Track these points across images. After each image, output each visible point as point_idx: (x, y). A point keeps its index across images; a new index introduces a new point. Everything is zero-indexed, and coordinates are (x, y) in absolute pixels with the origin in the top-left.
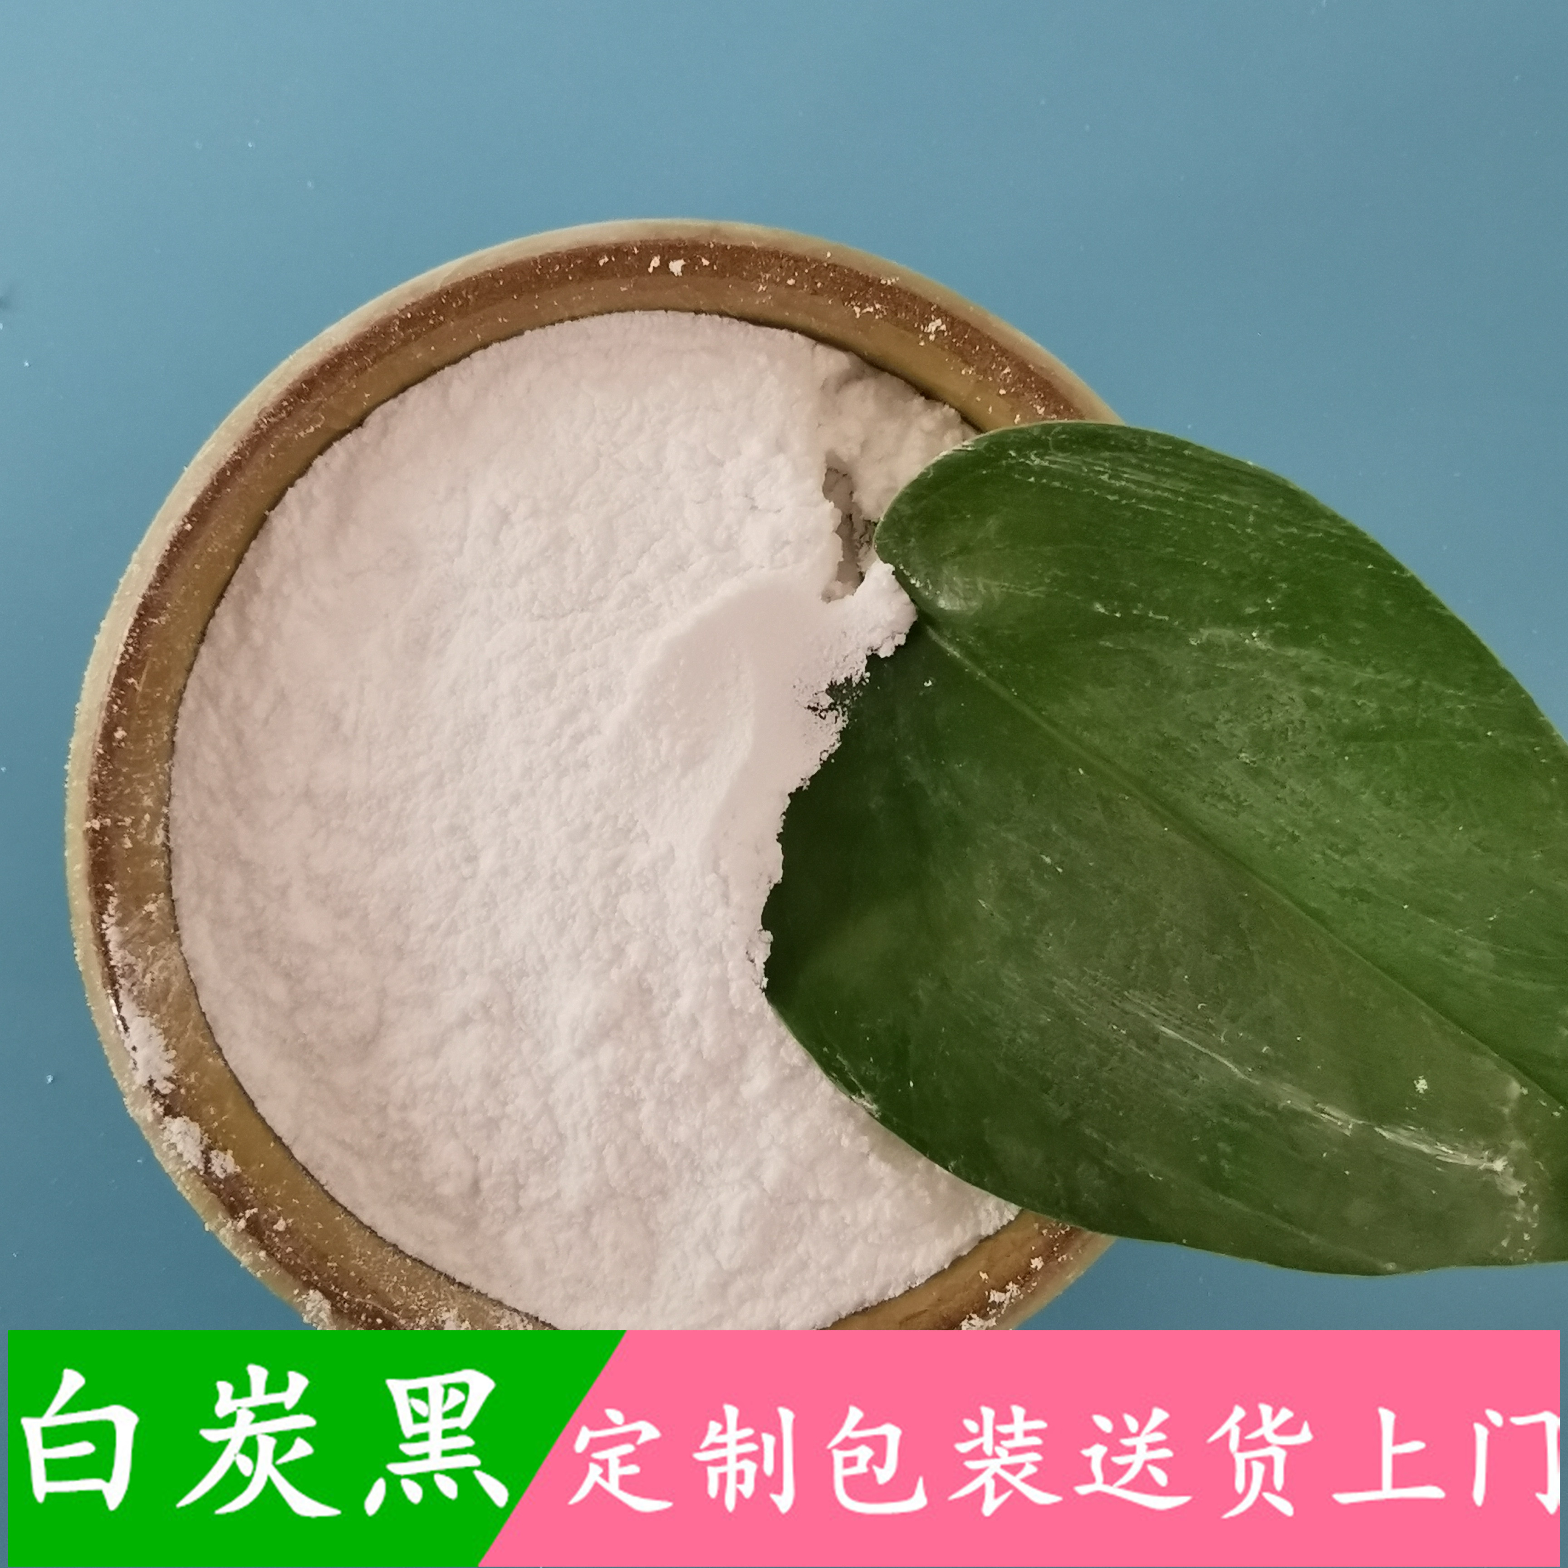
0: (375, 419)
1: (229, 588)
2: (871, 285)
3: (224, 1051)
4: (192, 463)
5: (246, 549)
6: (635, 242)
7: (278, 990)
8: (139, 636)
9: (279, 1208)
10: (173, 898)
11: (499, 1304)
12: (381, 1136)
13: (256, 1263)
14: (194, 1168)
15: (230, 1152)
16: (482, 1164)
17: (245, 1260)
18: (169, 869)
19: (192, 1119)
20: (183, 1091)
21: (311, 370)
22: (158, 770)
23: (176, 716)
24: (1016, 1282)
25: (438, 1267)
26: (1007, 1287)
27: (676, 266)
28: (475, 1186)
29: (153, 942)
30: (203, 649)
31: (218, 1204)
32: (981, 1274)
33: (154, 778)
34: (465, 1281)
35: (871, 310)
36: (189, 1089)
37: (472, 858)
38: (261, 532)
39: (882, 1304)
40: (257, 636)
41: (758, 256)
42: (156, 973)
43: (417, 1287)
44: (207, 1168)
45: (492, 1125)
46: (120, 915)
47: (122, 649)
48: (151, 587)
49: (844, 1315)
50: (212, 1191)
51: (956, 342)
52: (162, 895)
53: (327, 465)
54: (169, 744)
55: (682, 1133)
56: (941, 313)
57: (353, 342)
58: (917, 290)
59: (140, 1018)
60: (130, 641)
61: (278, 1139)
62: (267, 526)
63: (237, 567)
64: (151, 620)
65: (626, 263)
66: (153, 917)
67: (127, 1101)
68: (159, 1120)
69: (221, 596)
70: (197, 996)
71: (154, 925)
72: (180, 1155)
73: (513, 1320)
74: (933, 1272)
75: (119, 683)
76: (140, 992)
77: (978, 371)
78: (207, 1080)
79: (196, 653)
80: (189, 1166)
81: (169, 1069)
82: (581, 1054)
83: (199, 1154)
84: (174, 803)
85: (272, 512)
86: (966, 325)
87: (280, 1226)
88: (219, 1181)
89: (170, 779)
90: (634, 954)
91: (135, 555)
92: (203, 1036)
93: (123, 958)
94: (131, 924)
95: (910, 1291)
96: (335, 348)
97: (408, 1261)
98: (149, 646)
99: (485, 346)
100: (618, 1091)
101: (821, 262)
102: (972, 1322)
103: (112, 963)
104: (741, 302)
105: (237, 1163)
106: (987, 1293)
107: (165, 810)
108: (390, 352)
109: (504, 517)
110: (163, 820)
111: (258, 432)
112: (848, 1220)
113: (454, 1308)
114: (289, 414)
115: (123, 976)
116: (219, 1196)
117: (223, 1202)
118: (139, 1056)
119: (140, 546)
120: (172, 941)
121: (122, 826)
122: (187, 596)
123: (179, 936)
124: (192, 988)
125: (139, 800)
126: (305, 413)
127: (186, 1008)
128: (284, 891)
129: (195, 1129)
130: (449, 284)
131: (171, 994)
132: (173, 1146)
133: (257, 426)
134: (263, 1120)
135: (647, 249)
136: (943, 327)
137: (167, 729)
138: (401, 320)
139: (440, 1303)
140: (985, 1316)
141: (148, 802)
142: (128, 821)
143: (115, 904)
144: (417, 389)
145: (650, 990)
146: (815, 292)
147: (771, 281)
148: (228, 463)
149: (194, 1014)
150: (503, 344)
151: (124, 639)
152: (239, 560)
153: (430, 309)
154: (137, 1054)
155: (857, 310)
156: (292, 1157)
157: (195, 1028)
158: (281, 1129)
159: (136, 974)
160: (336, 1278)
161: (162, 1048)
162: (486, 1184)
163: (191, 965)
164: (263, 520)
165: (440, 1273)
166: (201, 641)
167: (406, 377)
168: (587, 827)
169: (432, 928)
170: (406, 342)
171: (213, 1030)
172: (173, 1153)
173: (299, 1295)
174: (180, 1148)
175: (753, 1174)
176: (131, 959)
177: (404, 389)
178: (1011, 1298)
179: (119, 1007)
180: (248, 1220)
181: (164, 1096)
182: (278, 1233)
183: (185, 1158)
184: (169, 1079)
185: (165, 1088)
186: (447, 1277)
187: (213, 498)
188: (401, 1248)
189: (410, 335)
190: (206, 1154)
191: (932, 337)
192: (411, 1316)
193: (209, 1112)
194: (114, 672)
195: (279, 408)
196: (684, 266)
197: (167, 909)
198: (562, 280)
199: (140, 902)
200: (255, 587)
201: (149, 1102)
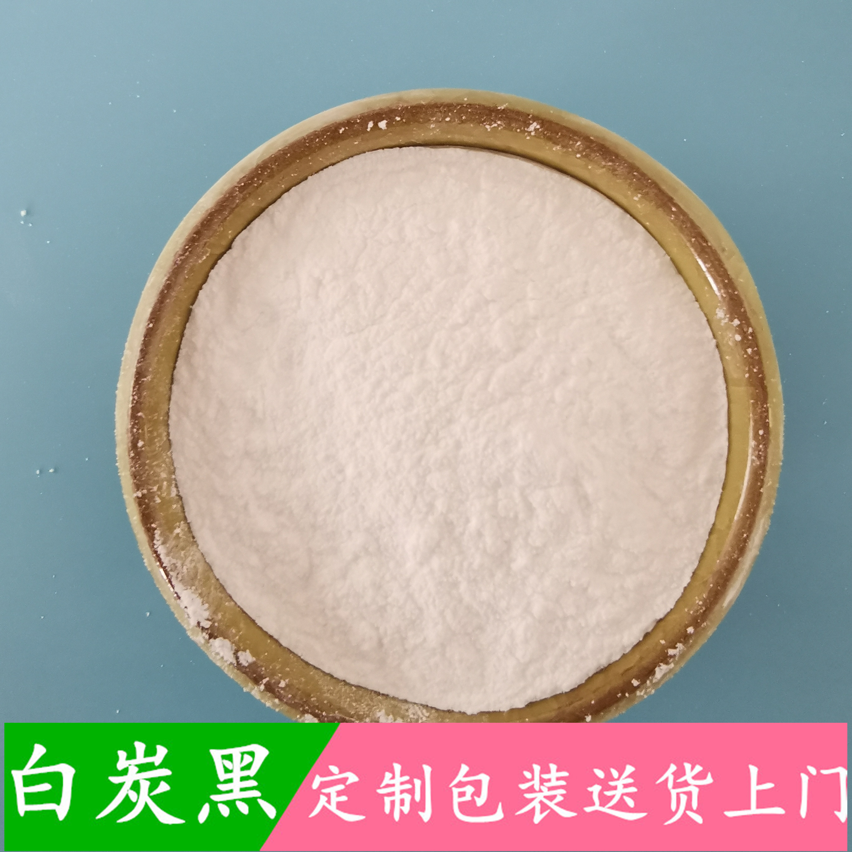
0: (237, 243)
1: (180, 351)
2: (493, 111)
3: (233, 597)
4: (145, 288)
5: (184, 328)
6: (357, 116)
7: (254, 560)
8: (138, 389)
9: (280, 675)
10: (188, 521)
11: (406, 701)
12: (325, 625)
13: (274, 704)
14: (231, 664)
15: (248, 651)
16: (381, 630)
17: (268, 704)
18: (183, 507)
19: (225, 638)
20: (216, 624)
21: (197, 226)
22: (165, 457)
23: (168, 425)
24: (680, 642)
25: (370, 688)
26: (677, 646)
27: (383, 125)
28: (380, 644)
29: (183, 549)
30: (174, 387)
31: (248, 679)
32: (661, 641)
33: (164, 462)
34: (385, 693)
35: (496, 125)
36: (220, 621)
37: (341, 471)
38: (190, 317)
39: (610, 665)
40: (201, 374)
41: (427, 109)
42: (188, 565)
43: (360, 701)
44: (238, 662)
45: (382, 610)
46: (163, 539)
47: (131, 398)
48: (139, 363)
49: (590, 675)
50: (244, 673)
51: (547, 134)
52: (182, 522)
53: (217, 274)
54: (168, 441)
55: (484, 596)
56: (536, 118)
57: (216, 206)
58: (519, 108)
59: (185, 591)
60: (135, 393)
61: (271, 637)
62: (192, 314)
63: (181, 339)
64: (142, 379)
65: (355, 129)
66: (180, 535)
67: (189, 633)
68: (207, 642)
69: (177, 357)
70: (212, 571)
71: (181, 540)
72: (222, 658)
73: (414, 708)
74: (635, 644)
75: (134, 416)
76: (182, 577)
77: (563, 147)
78: (227, 615)
79: (171, 389)
80: (229, 663)
81: (206, 614)
82: (421, 564)
83: (232, 656)
84: (177, 471)
85: (194, 306)
86: (550, 122)
87: (282, 684)
88: (246, 668)
89: (172, 460)
90: (440, 505)
91: (127, 345)
92: (220, 592)
93: (170, 561)
94: (169, 542)
95: (624, 656)
96: (207, 211)
97: (353, 687)
98: (145, 393)
99: (287, 190)
100: (445, 580)
101: (462, 104)
102: (661, 668)
103: (164, 565)
104: (422, 136)
105: (253, 656)
106: (666, 651)
107: (173, 477)
108: (237, 206)
109: (319, 283)
110: (174, 482)
111: (176, 266)
112: (583, 625)
113: (382, 709)
114: (190, 252)
115: (171, 570)
116: (248, 676)
117: (250, 678)
118: (190, 611)
119: (128, 339)
120: (193, 545)
121: (153, 492)
122: (159, 361)
123: (196, 542)
124: (209, 568)
125: (158, 476)
126: (199, 250)
127: (208, 579)
128: (246, 507)
129: (227, 642)
130: (260, 162)
131: (199, 574)
132: (218, 654)
133: (175, 263)
134: (260, 628)
135: (365, 119)
136: (538, 127)
137: (165, 434)
138: (239, 188)
139: (375, 707)
140: (667, 663)
141: (164, 475)
142: (155, 488)
143: (159, 534)
144: (257, 221)
145: (452, 523)
146: (463, 122)
147: (437, 121)
148: (164, 286)
149: (213, 581)
150: (297, 186)
151: (131, 393)
152: (182, 335)
153: (253, 178)
154: (188, 609)
155: (488, 127)
156: (281, 645)
157: (216, 589)
158: (271, 632)
159: (178, 568)
160: (318, 706)
161: (201, 604)
162: (386, 641)
163: (206, 556)
164: (189, 312)
165: (372, 691)
166: (172, 383)
167: (249, 216)
168: (399, 443)
169: (328, 512)
170: (244, 199)
171: (225, 587)
172: (218, 657)
173: (301, 717)
174: (222, 654)
175: (527, 610)
176: (174, 561)
177: (249, 224)
178: (680, 650)
179: (173, 586)
180: (265, 685)
181: (207, 629)
182: (282, 688)
183: (225, 659)
184: (208, 620)
185: (207, 625)
186: (375, 692)
187: (160, 307)
188: (348, 681)
189: (246, 194)
190: (236, 653)
191: (533, 134)
192: (361, 718)
193: (232, 632)
194: (130, 412)
195: (185, 251)
196: (387, 123)
197: (186, 529)
198: (321, 146)
199: (171, 529)
200: (194, 348)
201: (200, 633)
